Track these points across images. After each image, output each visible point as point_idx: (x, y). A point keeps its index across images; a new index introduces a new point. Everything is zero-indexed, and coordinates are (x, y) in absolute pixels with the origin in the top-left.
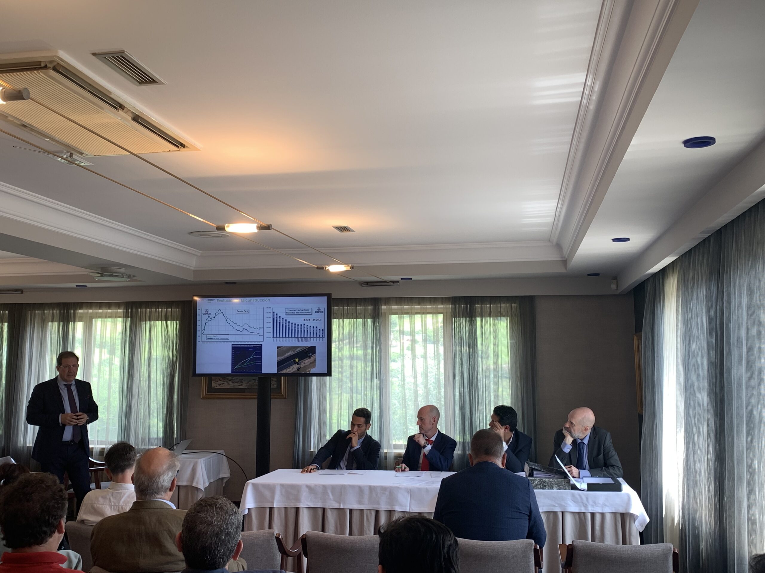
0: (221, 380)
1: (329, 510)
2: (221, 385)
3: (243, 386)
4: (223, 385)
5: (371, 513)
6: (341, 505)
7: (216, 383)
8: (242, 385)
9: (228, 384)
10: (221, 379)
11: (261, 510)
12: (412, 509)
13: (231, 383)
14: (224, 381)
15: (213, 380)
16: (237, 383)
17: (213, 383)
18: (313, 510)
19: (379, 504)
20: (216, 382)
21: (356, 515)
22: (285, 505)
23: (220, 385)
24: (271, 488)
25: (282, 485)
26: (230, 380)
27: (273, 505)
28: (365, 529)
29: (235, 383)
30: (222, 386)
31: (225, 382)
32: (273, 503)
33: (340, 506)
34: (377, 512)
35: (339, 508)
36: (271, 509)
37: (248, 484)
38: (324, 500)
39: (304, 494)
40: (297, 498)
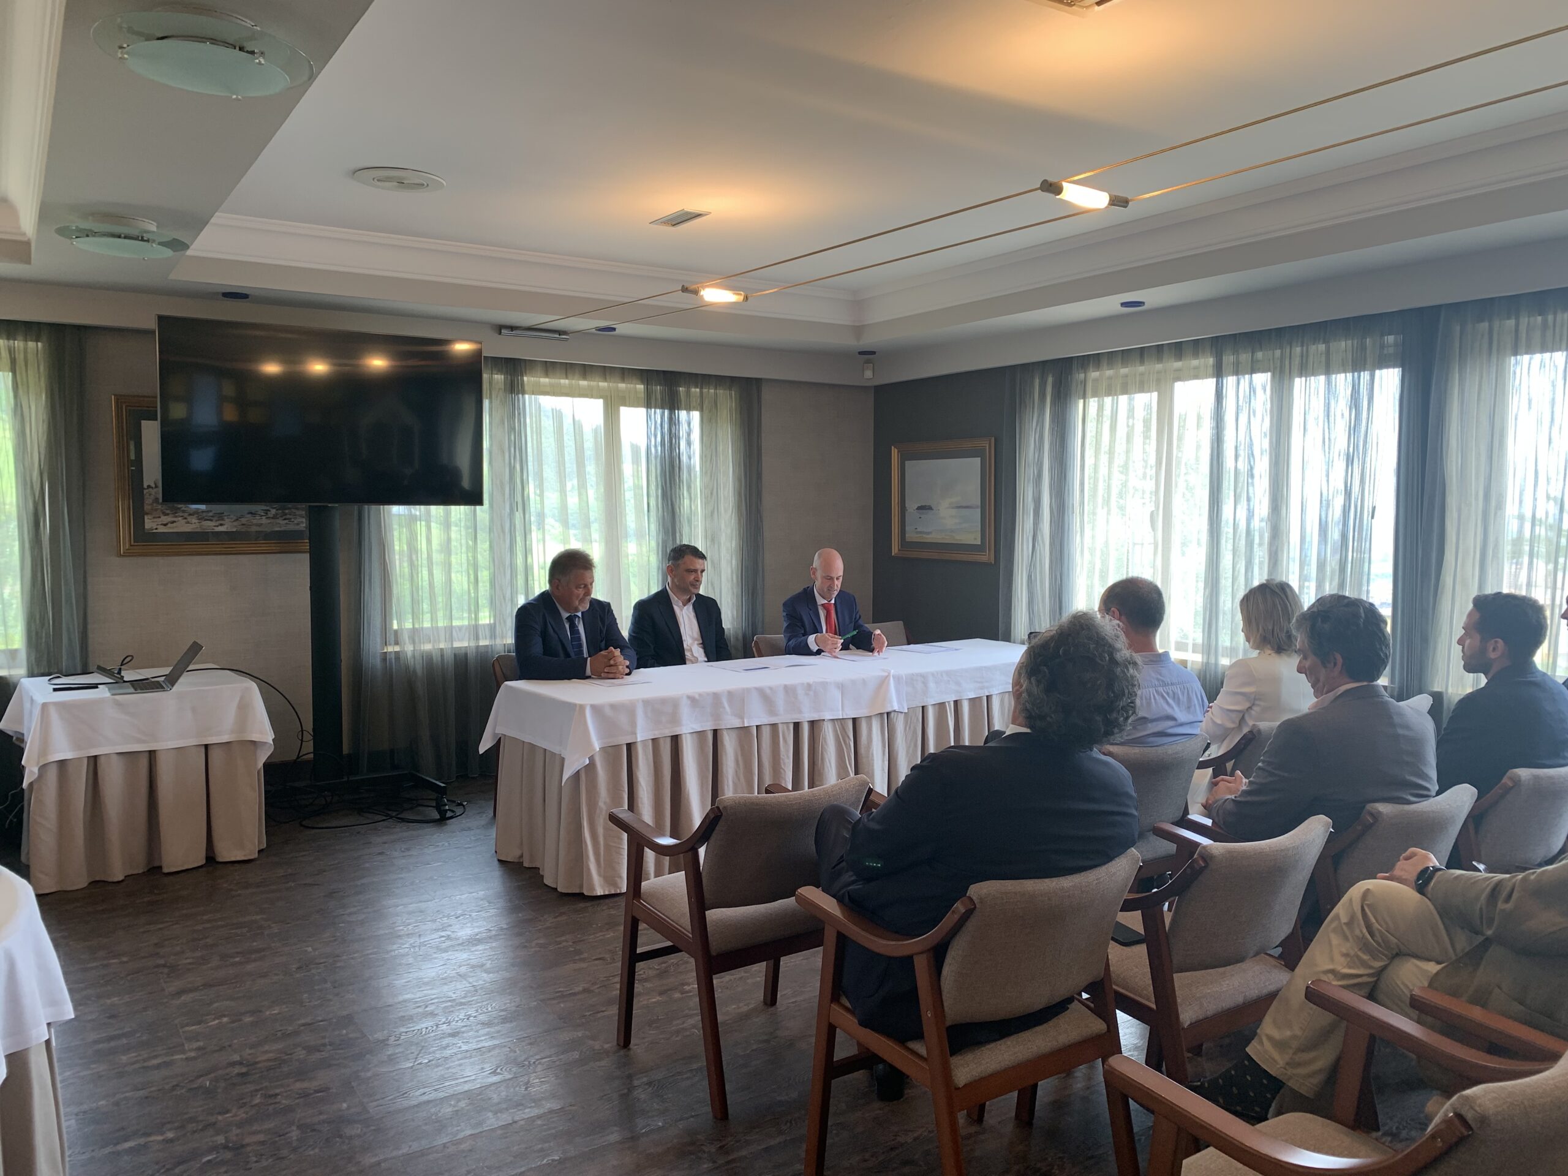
0: (168, 514)
1: (725, 733)
2: (169, 525)
3: (225, 526)
4: (175, 524)
5: (788, 728)
6: (745, 721)
7: (155, 520)
8: (221, 525)
9: (188, 523)
10: (168, 512)
11: (611, 751)
12: (846, 714)
13: (194, 520)
14: (176, 517)
15: (147, 514)
16: (211, 520)
17: (146, 520)
18: (700, 734)
19: (800, 712)
20: (154, 518)
21: (766, 733)
22: (655, 735)
23: (165, 525)
24: (629, 709)
25: (646, 703)
26: (190, 515)
27: (636, 738)
28: (782, 756)
29: (207, 520)
30: (170, 528)
31: (180, 518)
32: (635, 733)
33: (743, 722)
34: (797, 726)
35: (742, 726)
36: (630, 746)
37: (582, 708)
38: (717, 717)
39: (685, 711)
40: (675, 719)
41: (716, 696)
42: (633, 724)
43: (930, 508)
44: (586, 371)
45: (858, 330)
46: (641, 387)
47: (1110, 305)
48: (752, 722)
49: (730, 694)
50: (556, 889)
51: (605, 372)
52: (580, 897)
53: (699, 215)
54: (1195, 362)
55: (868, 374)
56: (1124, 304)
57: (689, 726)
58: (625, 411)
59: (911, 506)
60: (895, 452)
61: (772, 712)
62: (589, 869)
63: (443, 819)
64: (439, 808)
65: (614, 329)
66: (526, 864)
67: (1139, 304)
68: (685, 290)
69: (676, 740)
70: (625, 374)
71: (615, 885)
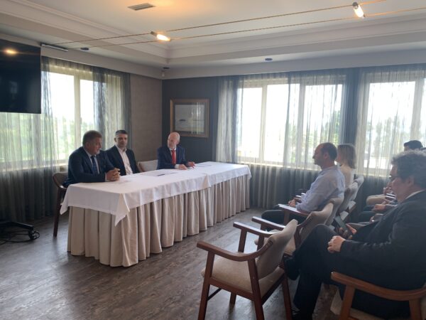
1: (165, 200)
5: (182, 196)
12: (197, 190)
18: (158, 201)
19: (185, 190)
21: (177, 198)
22: (145, 203)
24: (137, 194)
27: (140, 205)
32: (139, 203)
36: (138, 208)
37: (122, 195)
38: (163, 194)
39: (154, 193)
40: (151, 196)
41: (163, 187)
42: (139, 200)
43: (184, 120)
44: (71, 64)
45: (168, 60)
46: (91, 73)
47: (262, 59)
48: (172, 195)
49: (167, 186)
50: (109, 266)
51: (78, 65)
52: (122, 268)
53: (152, 6)
54: (280, 79)
55: (163, 75)
56: (266, 59)
57: (156, 198)
58: (82, 82)
59: (177, 119)
60: (171, 102)
61: (178, 191)
62: (125, 257)
63: (32, 240)
64: (30, 235)
65: (88, 49)
66: (87, 256)
67: (270, 59)
68: (152, 33)
69: (151, 204)
70: (85, 67)
71: (135, 261)
